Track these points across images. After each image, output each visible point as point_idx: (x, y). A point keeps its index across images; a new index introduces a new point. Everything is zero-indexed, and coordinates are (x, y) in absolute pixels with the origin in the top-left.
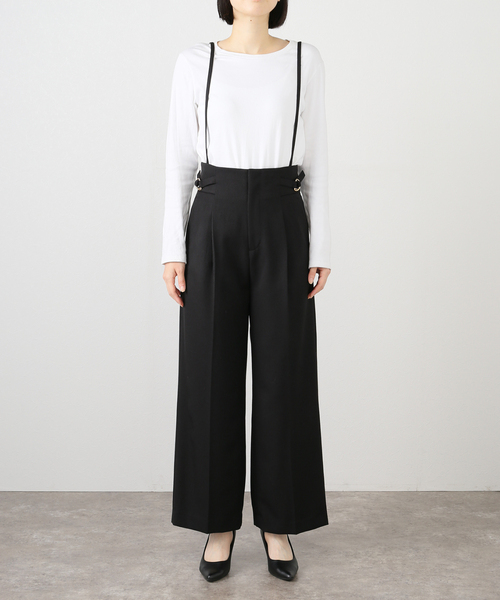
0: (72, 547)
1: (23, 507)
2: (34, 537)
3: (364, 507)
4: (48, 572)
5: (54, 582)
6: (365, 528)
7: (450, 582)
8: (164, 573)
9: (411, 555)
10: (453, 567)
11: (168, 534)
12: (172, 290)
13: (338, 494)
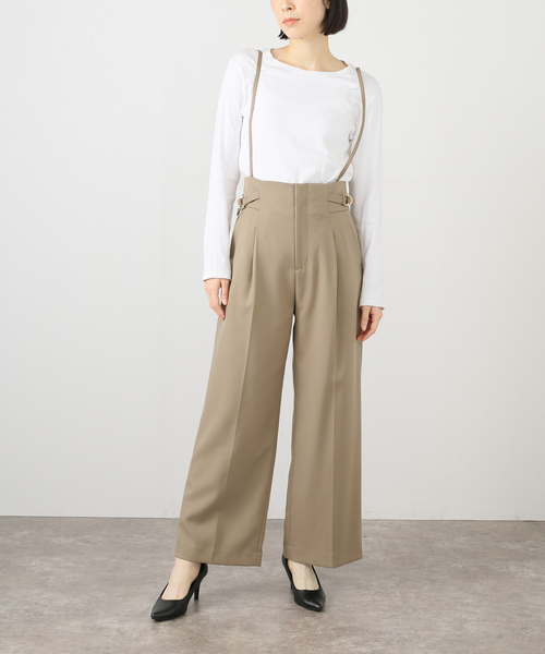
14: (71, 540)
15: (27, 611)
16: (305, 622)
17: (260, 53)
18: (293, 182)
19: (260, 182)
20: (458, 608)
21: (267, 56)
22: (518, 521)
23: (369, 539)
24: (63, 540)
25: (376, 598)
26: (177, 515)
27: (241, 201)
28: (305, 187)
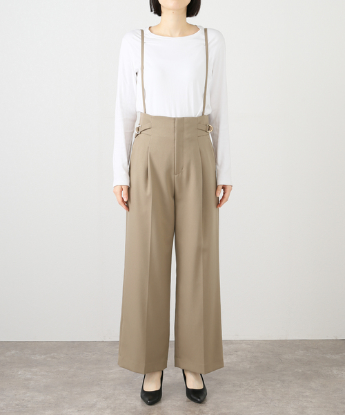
0: (44, 380)
1: (13, 352)
2: (19, 373)
3: (249, 351)
4: (26, 399)
5: (30, 405)
6: (248, 366)
7: (305, 404)
8: (106, 398)
9: (278, 386)
10: (308, 394)
11: (111, 371)
12: (120, 200)
13: (231, 342)
14: (43, 357)
15: (17, 405)
16: (200, 410)
17: (142, 31)
18: (173, 116)
19: (151, 117)
20: (301, 399)
21: (147, 32)
22: (336, 340)
23: (239, 353)
24: (38, 357)
25: (246, 393)
26: (118, 339)
27: (138, 129)
28: (182, 120)
